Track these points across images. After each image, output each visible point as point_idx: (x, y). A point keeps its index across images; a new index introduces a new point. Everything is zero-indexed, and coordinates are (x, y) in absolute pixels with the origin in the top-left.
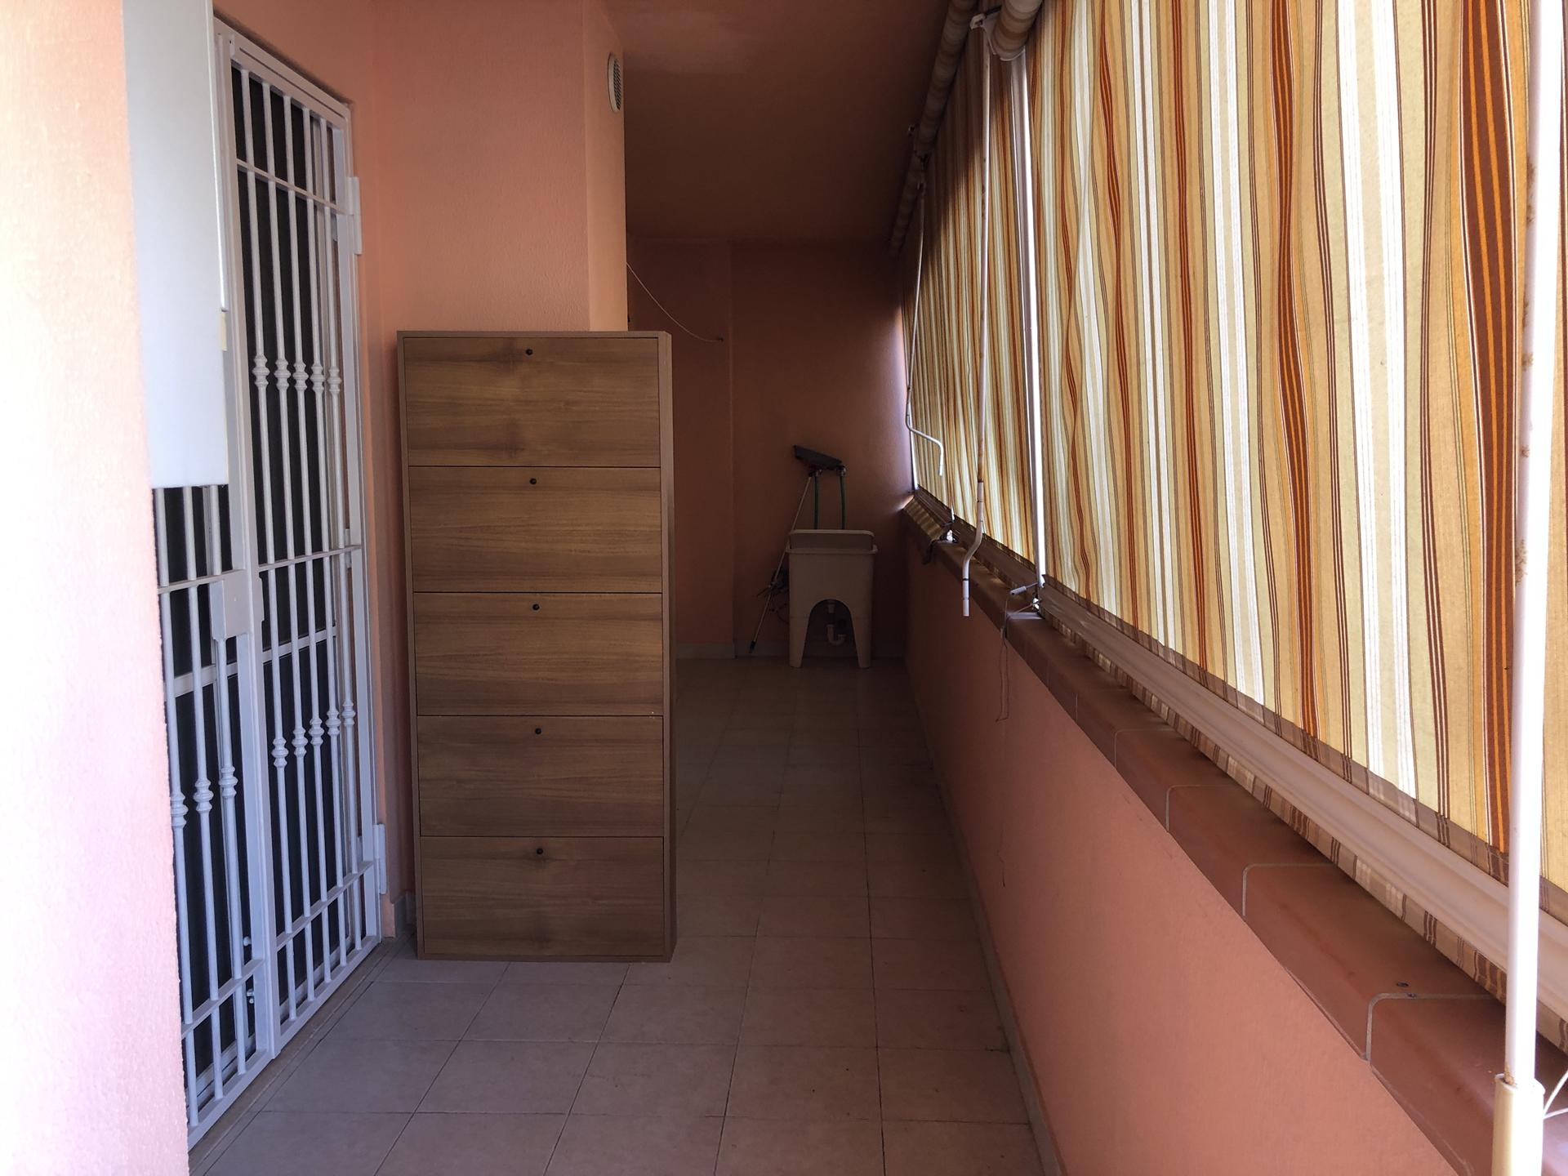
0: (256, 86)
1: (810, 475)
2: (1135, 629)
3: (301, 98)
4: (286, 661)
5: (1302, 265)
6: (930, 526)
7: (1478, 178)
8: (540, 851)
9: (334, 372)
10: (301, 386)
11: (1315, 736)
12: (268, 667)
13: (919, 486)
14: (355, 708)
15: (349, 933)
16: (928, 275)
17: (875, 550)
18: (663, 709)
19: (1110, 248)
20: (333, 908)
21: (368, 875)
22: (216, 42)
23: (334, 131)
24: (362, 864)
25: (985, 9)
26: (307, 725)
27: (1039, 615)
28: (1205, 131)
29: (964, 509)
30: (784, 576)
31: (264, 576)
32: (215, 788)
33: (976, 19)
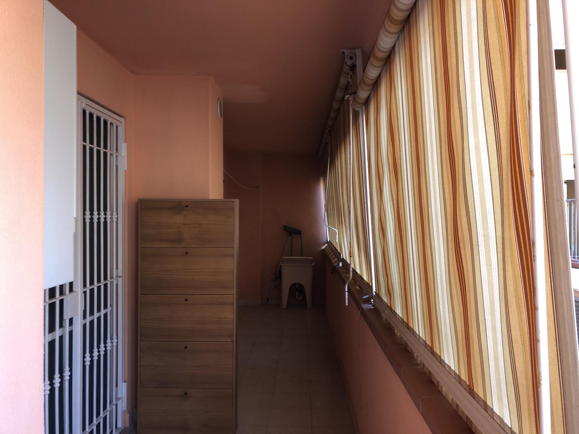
0: (91, 115)
1: (290, 236)
2: (407, 324)
3: (107, 118)
4: (92, 322)
5: (461, 221)
6: (334, 259)
7: (518, 217)
8: (186, 394)
9: (115, 213)
10: (102, 220)
11: (473, 390)
12: (85, 326)
13: (329, 240)
14: (117, 338)
15: (111, 427)
16: (331, 171)
17: (314, 264)
18: (233, 339)
19: (395, 187)
20: (105, 419)
21: (119, 403)
22: (78, 103)
23: (119, 127)
24: (117, 399)
25: (350, 93)
26: (98, 347)
27: (373, 306)
28: (426, 161)
29: (345, 255)
30: (280, 273)
31: (85, 293)
32: (62, 377)
33: (347, 96)
